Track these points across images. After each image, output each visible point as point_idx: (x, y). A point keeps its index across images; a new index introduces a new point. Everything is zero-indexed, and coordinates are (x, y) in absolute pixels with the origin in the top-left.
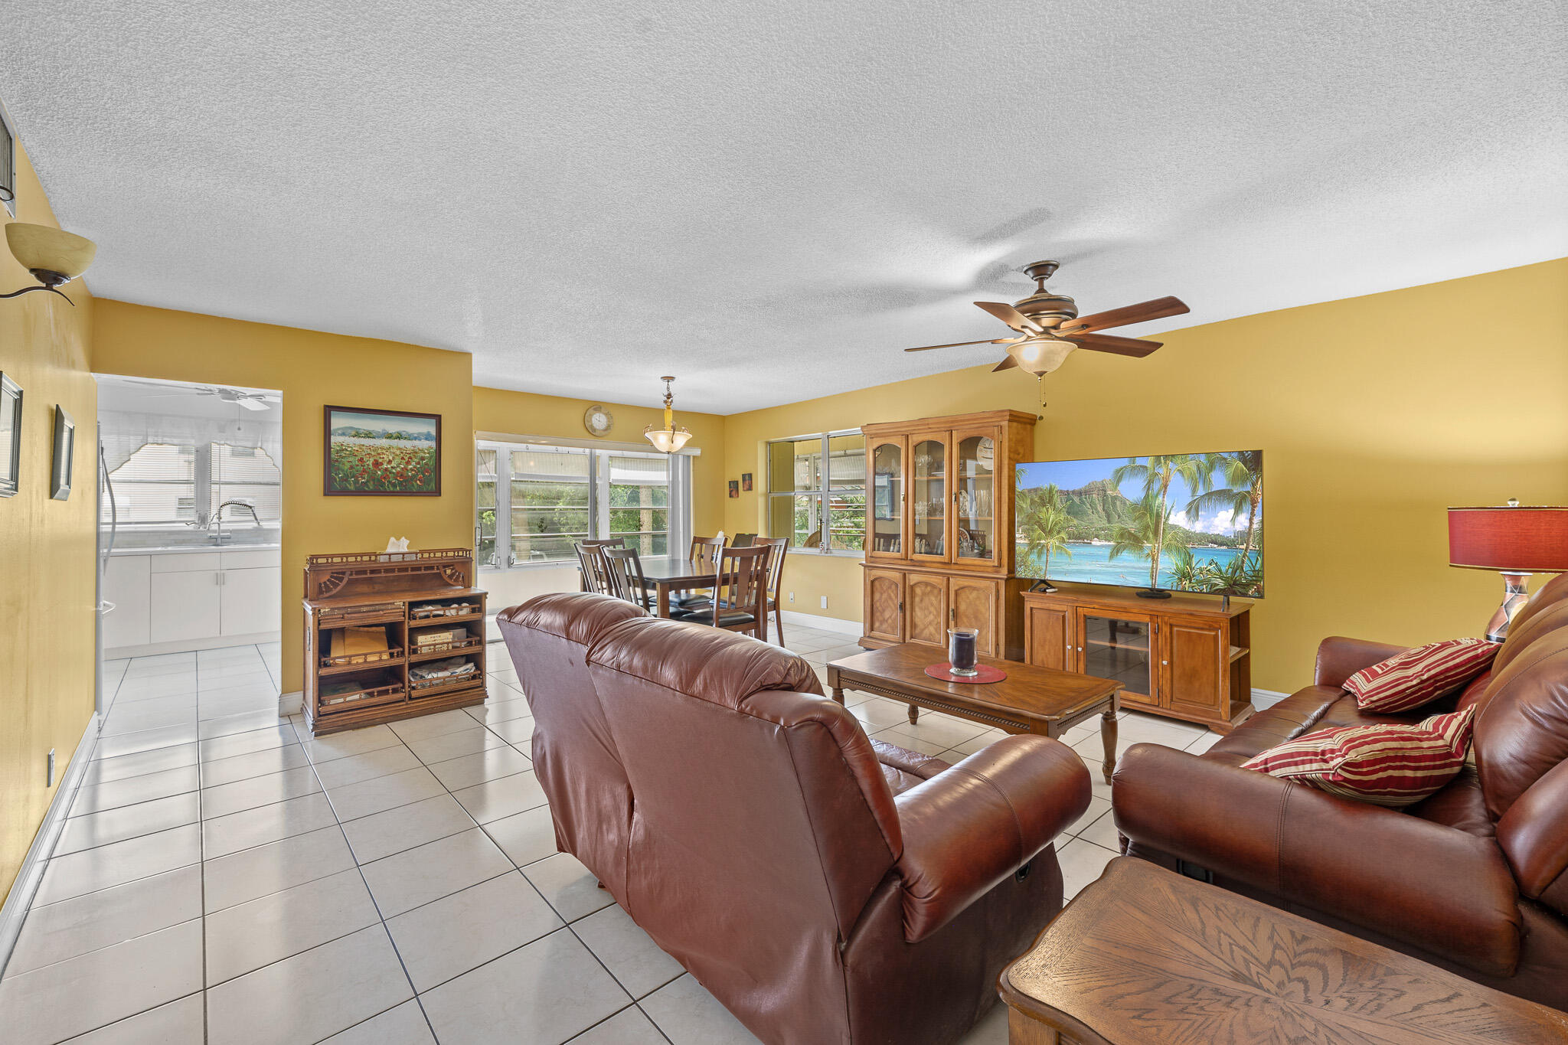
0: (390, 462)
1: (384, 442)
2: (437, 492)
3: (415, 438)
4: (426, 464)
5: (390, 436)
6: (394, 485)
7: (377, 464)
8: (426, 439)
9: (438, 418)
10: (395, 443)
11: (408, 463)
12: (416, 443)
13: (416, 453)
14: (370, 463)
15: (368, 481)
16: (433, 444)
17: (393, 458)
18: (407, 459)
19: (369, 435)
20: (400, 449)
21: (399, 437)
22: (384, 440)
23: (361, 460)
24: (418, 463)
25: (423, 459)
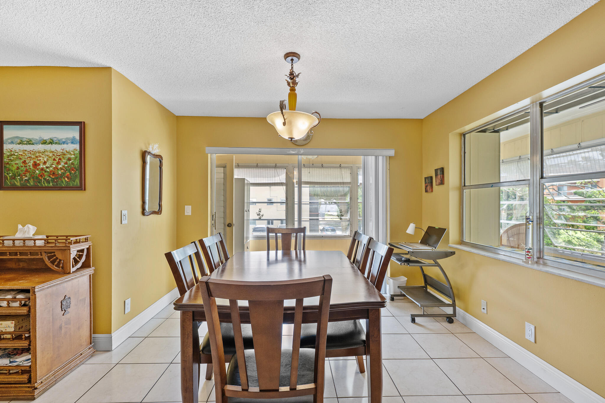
0: (45, 163)
1: (40, 147)
2: (81, 187)
3: (64, 143)
4: (72, 164)
5: (44, 142)
6: (48, 182)
7: (35, 165)
8: (72, 143)
9: (81, 125)
10: (48, 147)
11: (58, 163)
12: (64, 146)
13: (64, 154)
14: (31, 164)
15: (29, 179)
16: (77, 146)
17: (48, 160)
18: (57, 160)
19: (29, 142)
20: (52, 152)
21: (52, 142)
22: (41, 145)
23: (24, 162)
24: (66, 163)
25: (69, 159)
